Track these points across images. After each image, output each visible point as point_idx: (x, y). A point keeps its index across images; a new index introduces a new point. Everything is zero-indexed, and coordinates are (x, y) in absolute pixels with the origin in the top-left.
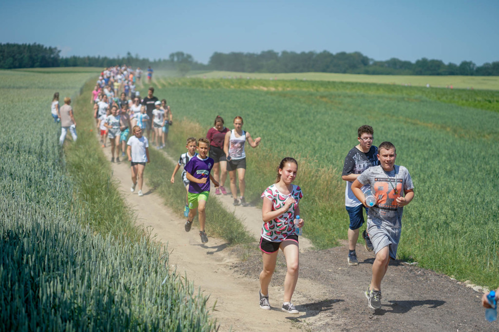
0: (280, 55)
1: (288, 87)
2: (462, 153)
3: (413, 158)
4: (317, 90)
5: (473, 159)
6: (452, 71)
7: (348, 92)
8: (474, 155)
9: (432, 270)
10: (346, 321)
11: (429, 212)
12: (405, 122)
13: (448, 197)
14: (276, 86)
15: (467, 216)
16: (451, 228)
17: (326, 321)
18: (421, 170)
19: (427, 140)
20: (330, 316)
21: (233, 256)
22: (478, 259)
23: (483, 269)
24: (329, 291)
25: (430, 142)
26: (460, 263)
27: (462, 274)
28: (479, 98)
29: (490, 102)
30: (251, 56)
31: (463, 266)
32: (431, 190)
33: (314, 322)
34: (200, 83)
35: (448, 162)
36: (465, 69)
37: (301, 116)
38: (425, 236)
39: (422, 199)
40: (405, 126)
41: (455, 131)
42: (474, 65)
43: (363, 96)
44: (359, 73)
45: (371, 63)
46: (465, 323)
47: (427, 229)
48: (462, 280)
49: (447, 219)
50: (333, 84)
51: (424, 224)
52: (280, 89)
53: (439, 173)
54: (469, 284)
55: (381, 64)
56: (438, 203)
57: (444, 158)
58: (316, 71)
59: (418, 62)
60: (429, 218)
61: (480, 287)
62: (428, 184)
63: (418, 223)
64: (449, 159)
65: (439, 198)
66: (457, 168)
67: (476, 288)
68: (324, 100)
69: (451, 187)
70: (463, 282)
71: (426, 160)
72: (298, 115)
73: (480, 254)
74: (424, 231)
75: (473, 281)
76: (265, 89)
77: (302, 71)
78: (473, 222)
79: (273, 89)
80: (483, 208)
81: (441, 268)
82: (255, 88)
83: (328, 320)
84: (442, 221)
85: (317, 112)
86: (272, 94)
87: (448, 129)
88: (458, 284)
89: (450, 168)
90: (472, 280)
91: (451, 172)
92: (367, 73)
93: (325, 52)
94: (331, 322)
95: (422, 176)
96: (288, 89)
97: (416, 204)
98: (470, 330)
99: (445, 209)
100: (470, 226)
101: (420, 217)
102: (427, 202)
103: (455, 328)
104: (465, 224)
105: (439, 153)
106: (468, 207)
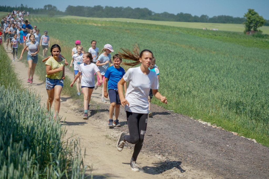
0: (104, 8)
1: (108, 24)
2: (199, 58)
3: (174, 61)
4: (124, 26)
5: (205, 62)
6: (196, 20)
7: (140, 28)
8: (206, 60)
9: (181, 114)
11: (180, 85)
12: (170, 44)
13: (191, 78)
14: (101, 24)
15: (200, 88)
16: (192, 94)
18: (177, 66)
19: (181, 53)
21: (75, 105)
22: (205, 109)
23: (208, 114)
25: (183, 53)
26: (196, 110)
27: (196, 116)
28: (210, 34)
29: (216, 35)
30: (89, 8)
31: (198, 112)
32: (182, 75)
33: (118, 136)
34: (60, 20)
35: (191, 63)
36: (203, 19)
37: (115, 38)
38: (178, 98)
39: (177, 79)
40: (170, 46)
41: (196, 49)
42: (208, 17)
43: (148, 30)
44: (146, 19)
45: (153, 14)
46: (198, 138)
47: (179, 94)
48: (197, 119)
49: (190, 89)
50: (133, 24)
51: (177, 92)
52: (104, 25)
53: (187, 67)
54: (200, 121)
55: (158, 15)
56: (185, 81)
57: (190, 61)
58: (123, 17)
59: (178, 14)
60: (181, 88)
61: (206, 123)
62: (181, 72)
63: (175, 91)
64: (193, 62)
65: (186, 78)
66: (196, 65)
67: (204, 123)
68: (128, 31)
69: (193, 74)
70: (197, 120)
71: (180, 61)
72: (113, 38)
73: (207, 106)
74: (177, 96)
76: (96, 25)
77: (116, 17)
78: (204, 91)
79: (100, 25)
80: (209, 84)
81: (186, 113)
82: (90, 24)
84: (187, 91)
85: (123, 37)
86: (99, 27)
87: (193, 48)
88: (195, 121)
89: (193, 66)
90: (202, 119)
91: (193, 68)
92: (151, 19)
93: (128, 7)
95: (178, 68)
96: (108, 25)
97: (174, 82)
98: (200, 142)
99: (189, 84)
100: (202, 92)
101: (176, 88)
102: (180, 81)
103: (192, 141)
104: (199, 92)
105: (187, 59)
106: (202, 83)
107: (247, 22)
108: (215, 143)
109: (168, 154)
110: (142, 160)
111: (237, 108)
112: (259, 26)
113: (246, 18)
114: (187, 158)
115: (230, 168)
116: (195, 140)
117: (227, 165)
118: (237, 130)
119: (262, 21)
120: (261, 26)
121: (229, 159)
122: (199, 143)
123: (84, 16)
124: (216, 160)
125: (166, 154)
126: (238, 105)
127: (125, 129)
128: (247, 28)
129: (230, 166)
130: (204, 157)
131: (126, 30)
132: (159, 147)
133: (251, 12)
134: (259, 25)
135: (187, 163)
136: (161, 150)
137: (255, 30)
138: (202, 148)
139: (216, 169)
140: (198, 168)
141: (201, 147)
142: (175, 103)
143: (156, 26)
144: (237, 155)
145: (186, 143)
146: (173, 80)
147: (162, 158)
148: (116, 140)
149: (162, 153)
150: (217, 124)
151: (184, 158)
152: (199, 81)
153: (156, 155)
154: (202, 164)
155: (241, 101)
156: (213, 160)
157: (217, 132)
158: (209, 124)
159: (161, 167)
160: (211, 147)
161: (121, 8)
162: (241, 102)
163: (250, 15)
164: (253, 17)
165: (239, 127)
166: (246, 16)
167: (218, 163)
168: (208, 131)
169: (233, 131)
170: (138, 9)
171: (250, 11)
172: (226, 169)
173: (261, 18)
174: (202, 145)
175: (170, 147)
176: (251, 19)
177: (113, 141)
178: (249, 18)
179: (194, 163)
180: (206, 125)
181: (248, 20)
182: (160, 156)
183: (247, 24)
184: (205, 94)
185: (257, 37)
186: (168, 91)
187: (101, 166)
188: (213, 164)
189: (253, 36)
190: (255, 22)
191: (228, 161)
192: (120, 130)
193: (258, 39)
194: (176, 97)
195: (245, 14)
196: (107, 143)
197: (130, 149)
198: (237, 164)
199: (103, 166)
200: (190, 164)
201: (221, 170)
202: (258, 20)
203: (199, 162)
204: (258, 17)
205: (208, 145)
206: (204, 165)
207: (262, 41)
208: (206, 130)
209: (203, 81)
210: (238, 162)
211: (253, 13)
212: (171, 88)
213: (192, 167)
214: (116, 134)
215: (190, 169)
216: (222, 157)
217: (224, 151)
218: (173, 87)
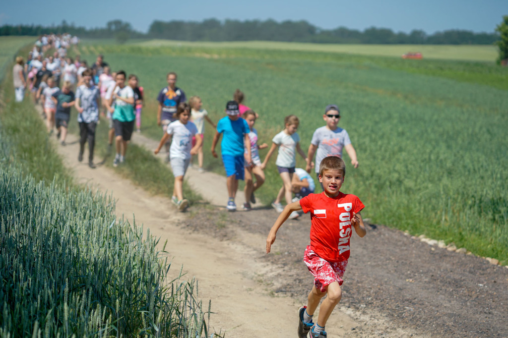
0: (223, 23)
1: (232, 54)
2: (414, 115)
3: (364, 121)
4: (262, 58)
5: (425, 122)
6: (402, 40)
7: (295, 59)
8: (427, 118)
9: (385, 226)
10: (298, 272)
11: (381, 170)
12: (354, 88)
14: (219, 54)
15: (420, 173)
16: (404, 185)
19: (377, 105)
20: (282, 268)
22: (432, 215)
23: (438, 224)
25: (380, 106)
26: (414, 218)
27: (415, 230)
28: (431, 66)
29: (442, 69)
30: (192, 25)
31: (417, 221)
33: (265, 273)
34: (140, 50)
35: (399, 124)
36: (416, 38)
38: (378, 194)
40: (354, 92)
41: (406, 97)
42: (424, 34)
43: (310, 63)
44: (306, 42)
45: (318, 31)
46: (421, 273)
47: (380, 187)
48: (417, 234)
49: (400, 177)
50: (280, 52)
51: (376, 182)
52: (224, 56)
54: (423, 238)
55: (328, 33)
57: (395, 121)
59: (367, 31)
60: (381, 176)
61: (435, 242)
62: (380, 143)
63: (371, 181)
64: (401, 122)
66: (409, 129)
67: (431, 242)
68: (271, 67)
69: (403, 147)
70: (418, 236)
74: (376, 189)
75: (428, 236)
76: (207, 56)
77: (246, 40)
78: (427, 178)
79: (216, 56)
80: (437, 166)
81: (395, 223)
82: (198, 55)
83: (280, 271)
84: (394, 180)
85: (263, 78)
86: (216, 61)
87: (399, 96)
88: (413, 239)
89: (402, 130)
90: (426, 234)
91: (403, 134)
92: (314, 42)
93: (270, 20)
94: (283, 273)
95: (373, 136)
96: (232, 56)
97: (367, 163)
98: (427, 280)
99: (398, 167)
100: (423, 182)
101: (372, 175)
102: (379, 160)
103: (411, 278)
104: (419, 181)
105: (390, 117)
106: (422, 164)
107: (502, 42)
108: (456, 281)
109: (365, 306)
111: (493, 210)
113: (499, 34)
114: (403, 313)
115: (489, 330)
116: (415, 276)
117: (482, 324)
118: (497, 253)
121: (485, 313)
122: (426, 282)
123: (183, 39)
124: (459, 314)
125: (362, 305)
127: (279, 259)
128: (503, 54)
129: (489, 326)
130: (437, 309)
132: (347, 291)
135: (403, 322)
136: (350, 299)
138: (431, 292)
139: (461, 333)
140: (426, 331)
141: (430, 290)
143: (325, 55)
144: (500, 304)
145: (400, 284)
146: (367, 159)
147: (354, 314)
148: (263, 280)
149: (354, 304)
150: (457, 243)
151: (397, 313)
152: (416, 160)
153: (343, 309)
154: (434, 322)
155: (500, 198)
156: (455, 315)
157: (457, 260)
158: (441, 244)
159: (354, 331)
160: (448, 289)
161: (255, 23)
162: (502, 200)
165: (499, 249)
166: (500, 29)
167: (464, 320)
168: (441, 257)
169: (488, 256)
170: (288, 24)
172: (481, 332)
174: (432, 286)
175: (370, 292)
177: (256, 282)
178: (506, 34)
179: (418, 323)
180: (436, 246)
181: (503, 37)
182: (349, 309)
183: (501, 45)
184: (430, 185)
186: (357, 181)
187: (238, 333)
188: (455, 322)
191: (483, 316)
192: (269, 260)
194: (373, 193)
195: (498, 26)
196: (245, 287)
197: (290, 298)
198: (501, 321)
199: (241, 332)
200: (410, 325)
201: (472, 334)
203: (427, 320)
205: (443, 286)
206: (438, 325)
208: (437, 257)
209: (425, 159)
210: (504, 317)
212: (362, 175)
213: (414, 330)
214: (262, 269)
215: (410, 334)
216: (471, 308)
217: (474, 297)
218: (366, 172)
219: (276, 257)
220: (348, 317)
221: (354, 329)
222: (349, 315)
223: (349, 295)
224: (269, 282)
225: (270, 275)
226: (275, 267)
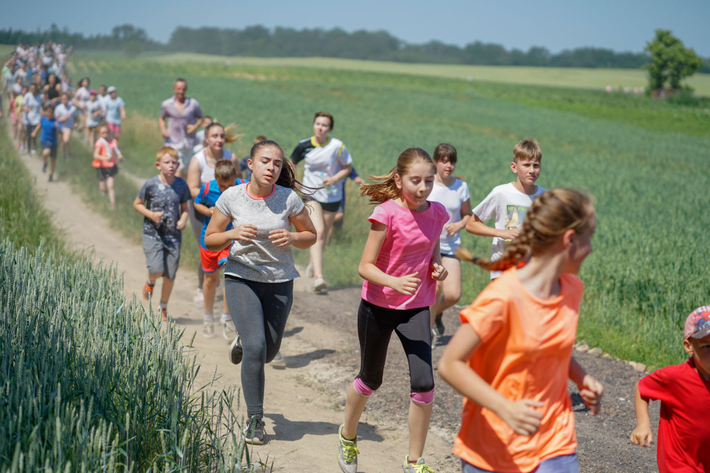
0: (272, 32)
1: (285, 76)
4: (326, 81)
6: (518, 60)
7: (370, 84)
8: (549, 168)
12: (451, 126)
14: (267, 74)
17: (345, 377)
19: (482, 149)
20: (351, 371)
24: (349, 339)
25: (486, 151)
28: (556, 97)
29: (570, 101)
30: (230, 33)
33: (328, 378)
34: (157, 67)
36: (535, 58)
37: (304, 114)
40: (452, 130)
42: (547, 52)
43: (391, 90)
44: (386, 61)
45: (402, 46)
50: (350, 73)
52: (273, 78)
55: (417, 49)
59: (469, 46)
68: (337, 94)
71: (481, 174)
72: (301, 112)
76: (251, 77)
77: (303, 56)
79: (262, 78)
82: (237, 75)
83: (349, 376)
85: (327, 108)
86: (262, 84)
87: (511, 136)
92: (397, 60)
93: (337, 29)
96: (285, 78)
107: (653, 65)
110: (397, 441)
111: (639, 296)
112: (684, 76)
113: (649, 54)
115: (633, 462)
117: (623, 453)
118: (644, 356)
119: (692, 61)
120: (690, 74)
123: (217, 52)
124: (592, 439)
126: (643, 289)
127: (347, 359)
128: (654, 81)
131: (334, 89)
133: (664, 39)
134: (685, 71)
136: (444, 415)
137: (675, 86)
139: (595, 465)
142: (474, 286)
143: (412, 78)
147: (449, 437)
148: (325, 388)
149: (449, 423)
150: (589, 341)
153: (434, 429)
155: (649, 280)
156: (587, 440)
157: (590, 364)
159: (449, 459)
161: (317, 32)
162: (651, 282)
163: (661, 46)
164: (669, 52)
165: (647, 350)
166: (650, 48)
167: (599, 447)
169: (632, 360)
170: (362, 35)
171: (662, 37)
172: (622, 464)
173: (690, 55)
176: (664, 57)
177: (316, 390)
178: (659, 55)
181: (656, 58)
182: (443, 429)
183: (652, 69)
185: (679, 103)
187: (291, 461)
188: (586, 449)
189: (670, 101)
190: (675, 64)
191: (624, 442)
192: (333, 362)
193: (684, 109)
195: (648, 43)
196: (300, 397)
199: (295, 460)
201: (609, 466)
202: (682, 58)
204: (682, 51)
207: (694, 115)
211: (668, 41)
214: (324, 373)
216: (608, 430)
217: (612, 416)
219: (343, 356)
220: (441, 441)
221: (449, 457)
222: (443, 438)
223: (442, 411)
224: (334, 391)
225: (335, 380)
226: (341, 370)
